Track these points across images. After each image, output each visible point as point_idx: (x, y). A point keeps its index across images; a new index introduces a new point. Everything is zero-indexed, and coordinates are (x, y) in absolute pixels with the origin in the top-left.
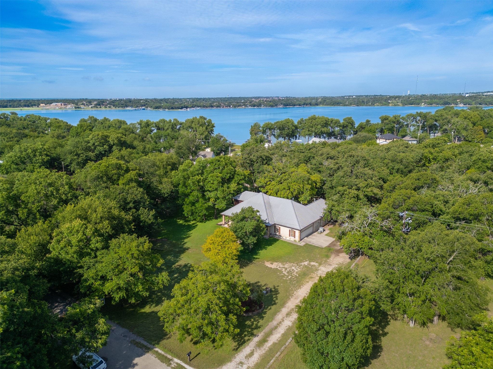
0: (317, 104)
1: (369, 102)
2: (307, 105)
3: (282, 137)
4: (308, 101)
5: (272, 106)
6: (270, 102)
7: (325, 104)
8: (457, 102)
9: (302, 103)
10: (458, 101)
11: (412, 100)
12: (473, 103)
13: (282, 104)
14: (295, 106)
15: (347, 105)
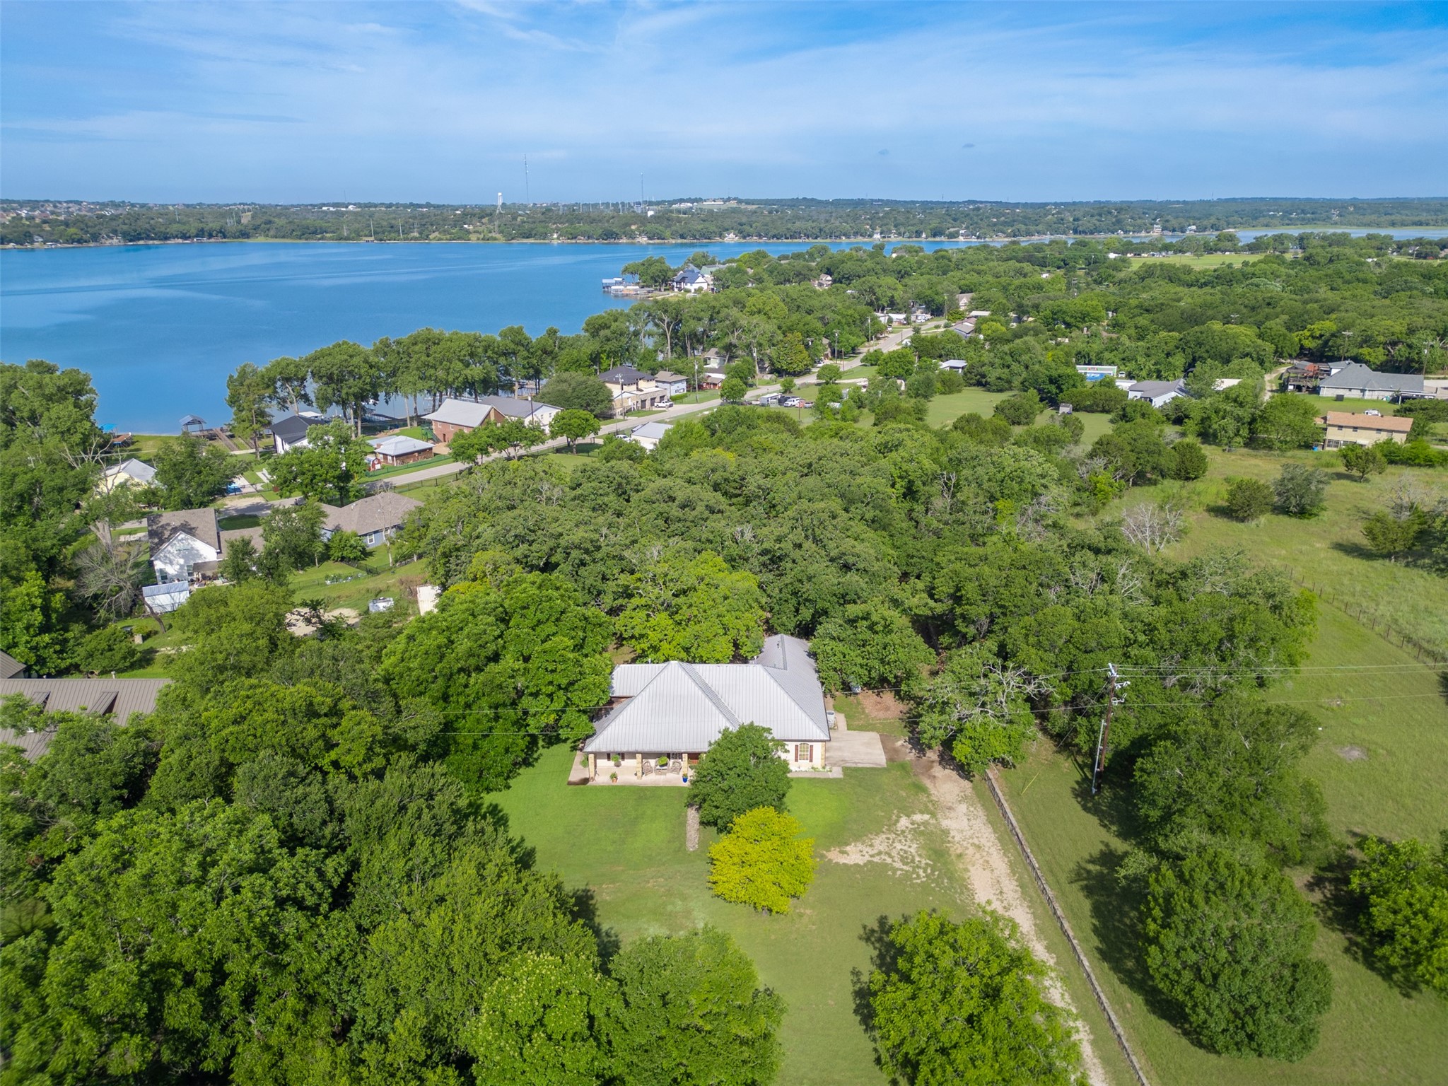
0: (245, 235)
1: (411, 229)
2: (210, 236)
3: (337, 403)
4: (213, 225)
5: (79, 241)
6: (67, 224)
7: (272, 233)
8: (633, 231)
9: (193, 231)
10: (633, 227)
11: (526, 225)
12: (668, 233)
13: (115, 232)
14: (166, 238)
15: (347, 239)
